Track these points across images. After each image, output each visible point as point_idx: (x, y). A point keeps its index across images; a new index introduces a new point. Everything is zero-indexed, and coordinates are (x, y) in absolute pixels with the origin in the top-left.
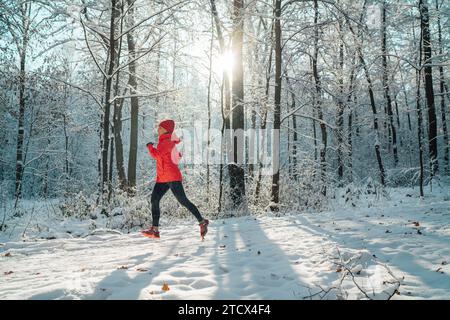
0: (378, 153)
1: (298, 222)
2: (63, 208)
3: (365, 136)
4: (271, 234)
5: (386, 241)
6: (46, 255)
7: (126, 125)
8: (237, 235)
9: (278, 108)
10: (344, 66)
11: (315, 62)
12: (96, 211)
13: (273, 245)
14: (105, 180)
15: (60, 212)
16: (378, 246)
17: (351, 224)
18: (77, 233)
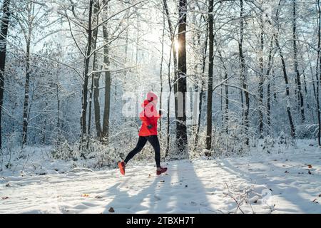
0: (289, 113)
1: (222, 164)
2: (53, 153)
3: (280, 100)
4: (200, 173)
5: (283, 179)
6: (35, 186)
7: (102, 92)
8: (175, 174)
9: (211, 80)
10: (264, 48)
11: (240, 45)
12: (77, 155)
13: (198, 181)
14: (84, 132)
15: (51, 155)
16: (276, 182)
17: (262, 167)
18: (62, 170)
